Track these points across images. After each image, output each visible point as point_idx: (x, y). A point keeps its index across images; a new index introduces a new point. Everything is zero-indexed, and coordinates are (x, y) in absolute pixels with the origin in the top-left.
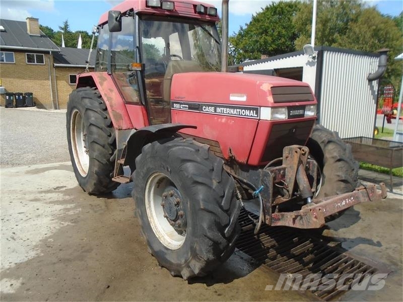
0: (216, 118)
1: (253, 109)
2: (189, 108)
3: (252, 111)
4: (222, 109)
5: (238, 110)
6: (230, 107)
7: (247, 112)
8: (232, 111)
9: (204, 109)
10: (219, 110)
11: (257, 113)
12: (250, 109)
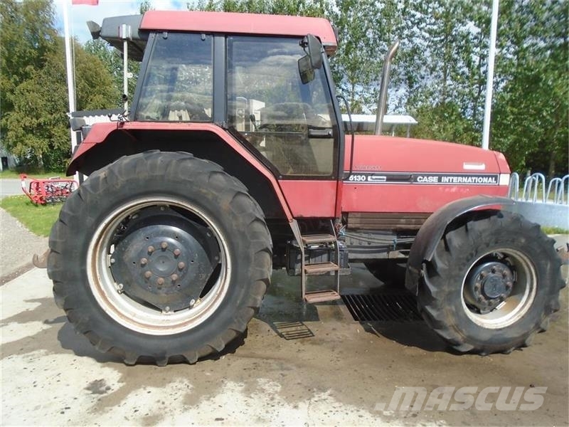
0: (440, 188)
1: (492, 177)
2: (388, 180)
3: (490, 178)
4: (451, 178)
5: (474, 178)
6: (462, 176)
7: (485, 180)
8: (465, 179)
9: (420, 179)
10: (445, 179)
11: (496, 180)
12: (489, 177)
